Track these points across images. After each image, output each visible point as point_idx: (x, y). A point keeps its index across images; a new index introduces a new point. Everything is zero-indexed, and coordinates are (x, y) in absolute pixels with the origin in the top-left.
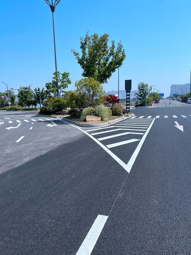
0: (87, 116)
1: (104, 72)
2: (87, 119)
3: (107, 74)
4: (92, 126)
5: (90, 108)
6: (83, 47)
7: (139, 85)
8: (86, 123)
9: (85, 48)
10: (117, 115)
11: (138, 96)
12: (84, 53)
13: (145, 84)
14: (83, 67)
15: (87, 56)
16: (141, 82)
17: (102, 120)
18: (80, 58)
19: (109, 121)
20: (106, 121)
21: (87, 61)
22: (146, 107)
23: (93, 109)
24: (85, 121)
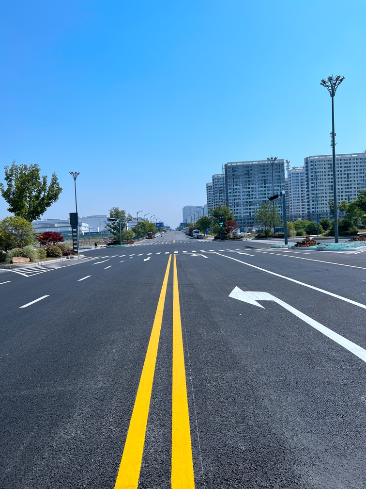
0: (14, 258)
1: (36, 208)
2: (14, 261)
3: (39, 210)
4: (19, 267)
5: (17, 249)
6: (8, 178)
7: (112, 212)
8: (12, 264)
9: (11, 181)
10: (54, 257)
11: (110, 228)
12: (10, 185)
13: (120, 210)
14: (9, 202)
15: (13, 189)
16: (114, 207)
17: (30, 261)
18: (5, 191)
19: (39, 263)
20: (35, 262)
21: (13, 194)
22: (122, 246)
23: (21, 250)
24: (11, 262)
